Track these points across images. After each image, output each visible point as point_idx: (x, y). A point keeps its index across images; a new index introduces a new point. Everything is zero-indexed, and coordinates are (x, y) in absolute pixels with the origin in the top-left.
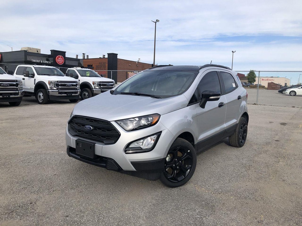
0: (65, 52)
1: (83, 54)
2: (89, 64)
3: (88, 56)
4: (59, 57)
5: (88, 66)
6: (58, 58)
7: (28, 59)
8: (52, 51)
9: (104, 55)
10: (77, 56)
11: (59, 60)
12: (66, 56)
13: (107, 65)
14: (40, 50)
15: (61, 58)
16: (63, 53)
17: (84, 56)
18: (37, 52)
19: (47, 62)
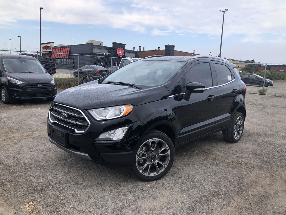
0: (125, 45)
1: (140, 46)
3: (144, 48)
4: (120, 49)
6: (119, 51)
7: (93, 52)
9: (159, 47)
10: (134, 48)
11: (119, 53)
12: (126, 49)
14: (102, 42)
15: (121, 50)
16: (123, 46)
17: (141, 48)
18: (100, 44)
19: (109, 54)
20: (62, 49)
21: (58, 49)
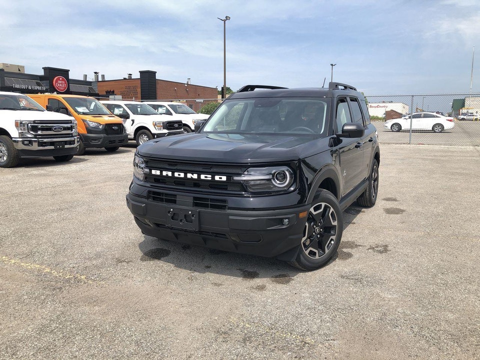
0: (68, 71)
1: (96, 73)
2: (109, 90)
3: (103, 76)
4: (58, 79)
5: (107, 92)
6: (56, 81)
7: (7, 84)
8: (45, 69)
9: (129, 74)
10: (85, 76)
11: (59, 85)
12: (70, 78)
13: (139, 90)
14: (23, 67)
16: (65, 73)
17: (98, 76)
18: (19, 70)
19: (39, 88)
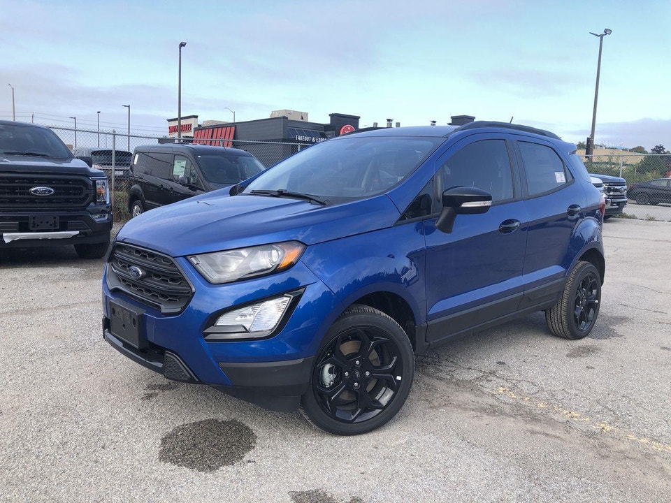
1: (389, 120)
3: (398, 124)
4: (346, 129)
6: (344, 132)
8: (332, 116)
10: (376, 124)
12: (360, 127)
14: (307, 114)
17: (391, 124)
18: (302, 119)
20: (216, 130)
21: (207, 130)
